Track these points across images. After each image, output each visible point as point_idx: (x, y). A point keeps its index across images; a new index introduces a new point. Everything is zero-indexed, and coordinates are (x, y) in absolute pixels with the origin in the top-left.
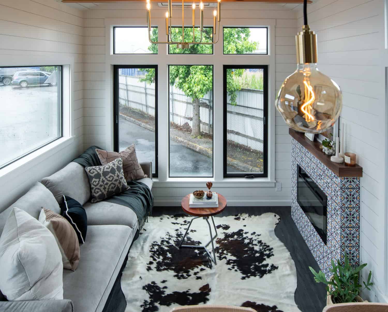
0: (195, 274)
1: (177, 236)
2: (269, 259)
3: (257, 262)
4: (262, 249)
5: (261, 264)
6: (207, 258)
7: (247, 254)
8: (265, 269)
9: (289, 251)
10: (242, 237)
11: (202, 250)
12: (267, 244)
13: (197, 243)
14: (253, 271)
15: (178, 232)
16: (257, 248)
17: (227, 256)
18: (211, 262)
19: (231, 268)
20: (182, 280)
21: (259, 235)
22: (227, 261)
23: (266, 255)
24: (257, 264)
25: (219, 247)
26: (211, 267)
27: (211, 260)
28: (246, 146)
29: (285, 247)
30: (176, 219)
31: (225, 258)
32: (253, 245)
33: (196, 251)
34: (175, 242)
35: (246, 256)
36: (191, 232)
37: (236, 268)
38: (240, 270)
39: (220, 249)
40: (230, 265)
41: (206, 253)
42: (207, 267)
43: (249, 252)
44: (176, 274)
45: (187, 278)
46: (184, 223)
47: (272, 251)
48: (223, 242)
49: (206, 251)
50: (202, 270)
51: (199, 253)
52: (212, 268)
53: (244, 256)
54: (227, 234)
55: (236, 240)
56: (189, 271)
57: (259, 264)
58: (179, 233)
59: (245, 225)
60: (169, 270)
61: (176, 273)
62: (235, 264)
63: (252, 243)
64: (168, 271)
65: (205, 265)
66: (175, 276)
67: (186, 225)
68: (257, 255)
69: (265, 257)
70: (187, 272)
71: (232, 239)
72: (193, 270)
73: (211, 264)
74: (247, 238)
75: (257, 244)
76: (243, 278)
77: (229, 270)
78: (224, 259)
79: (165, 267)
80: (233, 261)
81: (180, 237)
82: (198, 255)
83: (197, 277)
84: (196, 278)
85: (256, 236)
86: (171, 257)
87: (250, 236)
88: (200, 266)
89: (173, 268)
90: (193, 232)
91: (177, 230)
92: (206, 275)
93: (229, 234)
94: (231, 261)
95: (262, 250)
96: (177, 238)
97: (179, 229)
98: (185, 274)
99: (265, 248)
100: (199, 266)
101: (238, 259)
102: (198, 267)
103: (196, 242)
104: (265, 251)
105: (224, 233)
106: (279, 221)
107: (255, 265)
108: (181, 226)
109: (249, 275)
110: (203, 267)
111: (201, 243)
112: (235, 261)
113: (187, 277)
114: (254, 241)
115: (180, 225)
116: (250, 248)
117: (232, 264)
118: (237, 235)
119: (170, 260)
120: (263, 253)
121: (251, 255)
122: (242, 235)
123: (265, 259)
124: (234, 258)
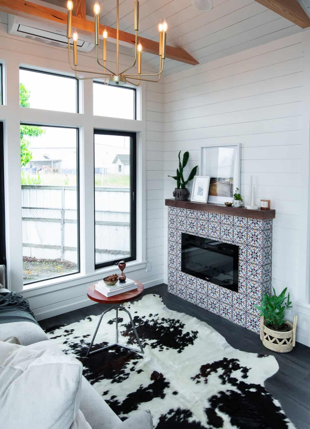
0: (132, 369)
1: (71, 348)
2: (184, 329)
3: (177, 335)
4: (170, 324)
5: (182, 335)
6: (129, 352)
7: (162, 333)
8: (189, 337)
9: (194, 316)
10: (143, 322)
11: (116, 347)
12: (172, 318)
13: (103, 344)
14: (181, 342)
15: (69, 344)
16: (165, 325)
17: (146, 342)
18: (136, 353)
19: (161, 349)
20: (124, 382)
21: (157, 315)
22: (150, 346)
23: (178, 326)
24: (178, 336)
25: (131, 338)
26: (141, 357)
27: (135, 352)
28: (30, 258)
29: (188, 316)
30: (53, 333)
31: (146, 344)
32: (160, 324)
33: (110, 351)
34: (76, 353)
35: (163, 335)
36: (86, 338)
37: (165, 347)
38: (171, 347)
39: (133, 339)
40: (157, 347)
41: (122, 348)
42: (138, 359)
43: (162, 331)
44: (111, 380)
45: (127, 378)
46: (66, 334)
47: (180, 322)
48: (129, 333)
49: (121, 347)
50: (135, 363)
51: (115, 351)
52: (144, 358)
53: (162, 335)
54: (127, 325)
55: (140, 326)
56: (124, 371)
57: (180, 335)
58: (72, 344)
59: (135, 311)
60: (100, 380)
61: (111, 378)
62: (161, 345)
63: (157, 322)
64: (100, 382)
65: (134, 359)
66: (112, 382)
67: (71, 334)
68: (172, 330)
69: (180, 329)
70: (123, 372)
71: (136, 327)
72: (125, 368)
73: (139, 355)
74: (149, 321)
75: (163, 322)
76: (180, 352)
77: (161, 352)
78: (147, 346)
79: (92, 380)
80: (156, 344)
81: (77, 347)
82: (117, 354)
83: (137, 371)
84: (137, 373)
85: (155, 316)
86: (87, 368)
87: (150, 319)
88: (130, 361)
89: (102, 376)
90: (87, 337)
91: (66, 342)
92: (145, 365)
93: (128, 325)
94: (154, 344)
95: (172, 325)
96: (73, 349)
97: (67, 340)
98: (122, 375)
99: (173, 322)
100: (128, 362)
101: (159, 340)
102: (128, 364)
103: (101, 344)
104: (175, 324)
105: (123, 325)
106: (162, 298)
107: (178, 338)
108: (67, 337)
109: (181, 347)
110: (133, 361)
111: (108, 343)
112: (158, 343)
113: (126, 376)
114: (158, 320)
115: (63, 337)
116: (159, 327)
117: (158, 346)
118: (137, 322)
119: (89, 372)
120: (175, 326)
121: (166, 332)
122: (140, 320)
123: (181, 331)
124: (155, 341)
